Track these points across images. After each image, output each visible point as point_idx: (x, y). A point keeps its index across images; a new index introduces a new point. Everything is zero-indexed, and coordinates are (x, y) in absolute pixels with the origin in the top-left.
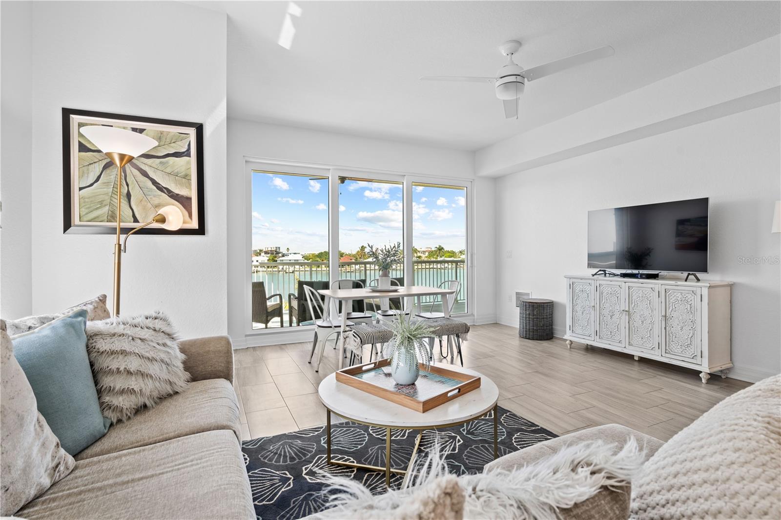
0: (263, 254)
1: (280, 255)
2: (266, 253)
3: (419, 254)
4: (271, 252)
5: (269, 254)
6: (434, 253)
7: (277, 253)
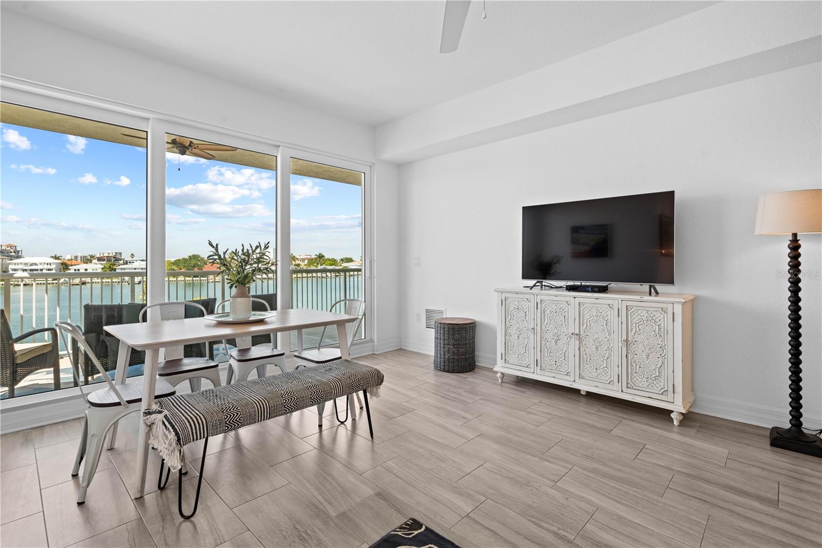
0: (95, 261)
1: (121, 262)
2: (100, 259)
3: (297, 262)
4: (109, 259)
5: (104, 261)
6: (314, 260)
7: (116, 260)
